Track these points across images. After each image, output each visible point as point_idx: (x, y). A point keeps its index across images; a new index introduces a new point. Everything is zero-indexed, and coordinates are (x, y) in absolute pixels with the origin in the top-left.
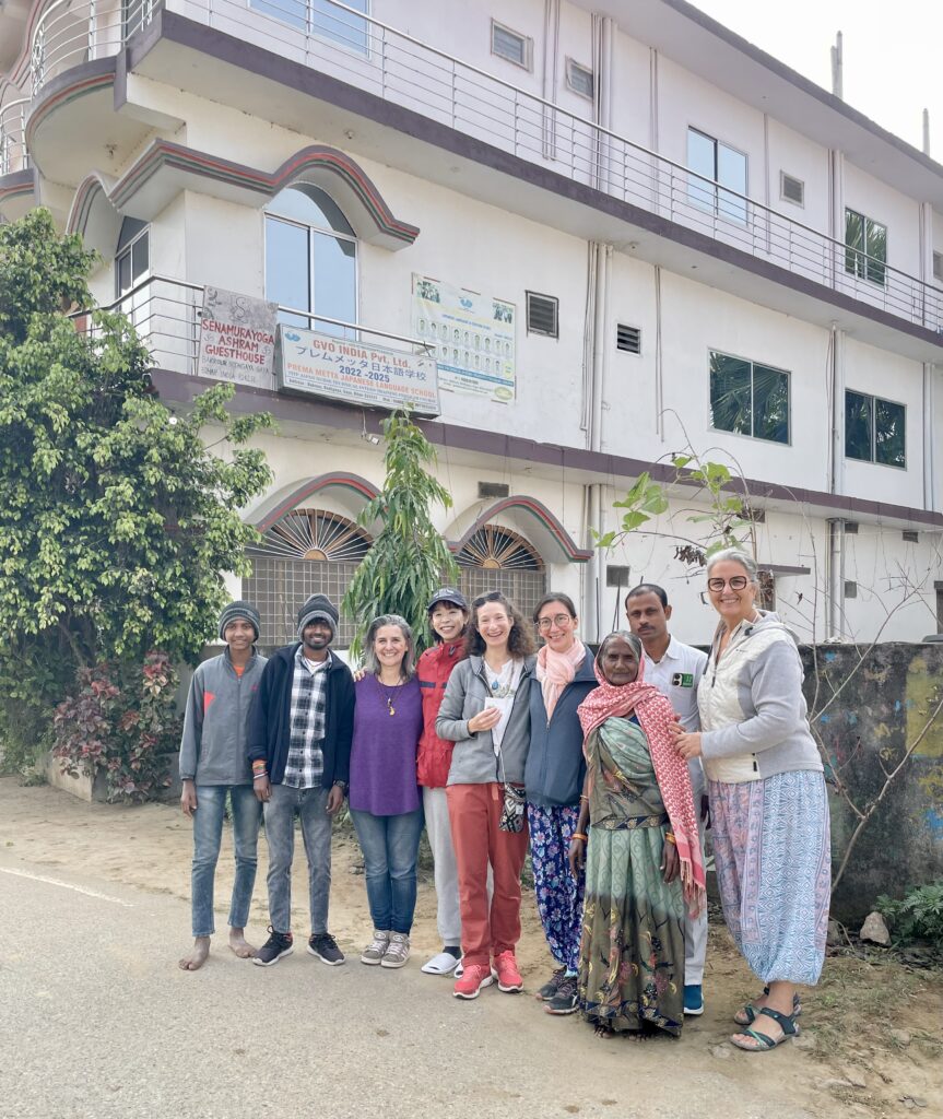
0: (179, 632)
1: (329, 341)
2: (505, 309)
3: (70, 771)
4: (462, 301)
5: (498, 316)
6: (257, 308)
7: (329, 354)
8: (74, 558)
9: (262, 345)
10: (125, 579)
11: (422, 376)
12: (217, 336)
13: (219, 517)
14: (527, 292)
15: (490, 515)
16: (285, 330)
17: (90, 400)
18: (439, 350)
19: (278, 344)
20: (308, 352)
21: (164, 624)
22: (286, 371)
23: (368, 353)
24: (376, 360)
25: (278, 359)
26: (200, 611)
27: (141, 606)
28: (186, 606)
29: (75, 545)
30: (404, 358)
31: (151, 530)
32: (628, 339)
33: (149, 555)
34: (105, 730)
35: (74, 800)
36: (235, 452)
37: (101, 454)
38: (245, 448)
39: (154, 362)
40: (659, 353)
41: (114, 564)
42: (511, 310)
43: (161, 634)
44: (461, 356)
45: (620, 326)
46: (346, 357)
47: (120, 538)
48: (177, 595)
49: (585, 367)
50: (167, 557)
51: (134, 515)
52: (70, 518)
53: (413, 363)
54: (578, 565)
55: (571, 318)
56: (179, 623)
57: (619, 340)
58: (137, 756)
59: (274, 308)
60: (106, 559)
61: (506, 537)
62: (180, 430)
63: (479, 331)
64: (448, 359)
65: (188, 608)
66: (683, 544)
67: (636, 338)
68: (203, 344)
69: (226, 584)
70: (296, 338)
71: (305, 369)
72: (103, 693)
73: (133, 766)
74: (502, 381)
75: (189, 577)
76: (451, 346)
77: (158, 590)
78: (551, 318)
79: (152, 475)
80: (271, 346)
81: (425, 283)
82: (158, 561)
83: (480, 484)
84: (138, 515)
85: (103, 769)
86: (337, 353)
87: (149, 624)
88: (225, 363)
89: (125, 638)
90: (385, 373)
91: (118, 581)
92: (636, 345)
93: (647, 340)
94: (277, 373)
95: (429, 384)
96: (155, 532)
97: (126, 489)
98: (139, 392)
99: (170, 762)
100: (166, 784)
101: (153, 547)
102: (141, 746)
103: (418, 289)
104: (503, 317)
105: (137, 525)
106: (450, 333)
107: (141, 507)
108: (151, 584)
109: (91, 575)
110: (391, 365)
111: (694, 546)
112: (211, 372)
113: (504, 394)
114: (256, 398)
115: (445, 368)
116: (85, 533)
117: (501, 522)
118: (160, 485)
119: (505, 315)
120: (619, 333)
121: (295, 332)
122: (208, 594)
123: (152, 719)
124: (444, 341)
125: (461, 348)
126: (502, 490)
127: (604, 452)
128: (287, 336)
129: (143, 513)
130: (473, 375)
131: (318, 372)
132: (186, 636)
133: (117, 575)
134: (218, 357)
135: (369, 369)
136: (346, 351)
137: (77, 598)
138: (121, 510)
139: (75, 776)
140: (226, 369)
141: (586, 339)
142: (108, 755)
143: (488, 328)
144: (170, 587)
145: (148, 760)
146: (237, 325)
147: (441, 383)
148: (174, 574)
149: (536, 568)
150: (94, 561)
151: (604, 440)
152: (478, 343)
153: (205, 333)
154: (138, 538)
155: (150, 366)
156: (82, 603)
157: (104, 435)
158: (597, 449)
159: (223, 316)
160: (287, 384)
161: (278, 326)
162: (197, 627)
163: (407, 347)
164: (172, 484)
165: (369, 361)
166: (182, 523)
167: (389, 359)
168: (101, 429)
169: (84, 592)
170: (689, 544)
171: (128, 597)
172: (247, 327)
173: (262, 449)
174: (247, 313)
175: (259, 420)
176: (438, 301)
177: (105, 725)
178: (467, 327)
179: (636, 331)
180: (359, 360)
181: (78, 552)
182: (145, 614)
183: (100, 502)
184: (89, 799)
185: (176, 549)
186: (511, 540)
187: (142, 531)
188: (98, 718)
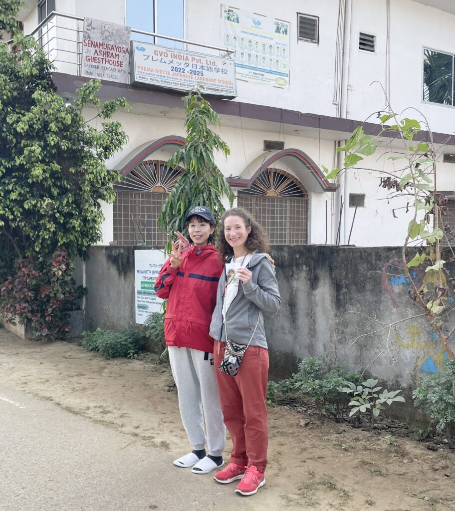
0: (72, 238)
1: (164, 50)
2: (283, 26)
3: (10, 321)
4: (254, 21)
5: (278, 30)
6: (118, 31)
7: (164, 59)
8: (8, 192)
9: (121, 55)
10: (39, 205)
11: (224, 72)
12: (92, 50)
13: (93, 166)
14: (298, 13)
15: (270, 161)
16: (135, 45)
17: (15, 93)
18: (238, 54)
19: (131, 54)
20: (150, 58)
21: (64, 233)
22: (137, 71)
23: (190, 58)
24: (195, 62)
25: (131, 64)
26: (85, 225)
27: (49, 222)
28: (75, 221)
29: (9, 184)
30: (212, 60)
31: (53, 174)
32: (367, 42)
33: (53, 190)
34: (30, 297)
35: (15, 338)
36: (103, 124)
37: (21, 128)
38: (109, 121)
39: (54, 68)
40: (388, 51)
41: (33, 196)
42: (287, 26)
43: (62, 239)
44: (253, 58)
45: (361, 34)
46: (175, 61)
47: (35, 180)
48: (70, 215)
49: (336, 62)
50: (64, 191)
51: (43, 165)
52: (5, 167)
53: (219, 64)
54: (329, 194)
55: (327, 30)
56: (73, 232)
57: (361, 44)
58: (50, 313)
59: (128, 30)
60: (28, 193)
61: (282, 176)
62: (70, 111)
63: (264, 41)
64: (244, 60)
65: (76, 223)
66: (385, 176)
67: (372, 42)
68: (85, 55)
69: (102, 208)
70: (143, 49)
71: (149, 70)
72: (28, 274)
73: (47, 319)
74: (280, 74)
75: (78, 203)
76: (246, 51)
77: (58, 212)
78: (314, 30)
79: (52, 139)
80: (127, 55)
81: (229, 11)
82: (58, 194)
83: (265, 141)
84: (46, 165)
85: (29, 321)
86: (169, 58)
87: (55, 233)
88: (98, 67)
89: (40, 241)
90: (200, 70)
91: (35, 206)
92: (372, 46)
93: (379, 43)
94: (131, 73)
95: (230, 77)
96: (56, 176)
97: (36, 148)
98: (45, 87)
99: (70, 316)
100: (67, 330)
101: (55, 185)
102: (51, 307)
103: (225, 15)
104: (281, 31)
105: (44, 171)
106: (246, 42)
107: (47, 160)
108: (54, 209)
109: (20, 203)
110: (205, 65)
111: (392, 177)
112: (90, 73)
113: (282, 82)
114: (118, 89)
115: (242, 66)
116: (14, 177)
117: (278, 166)
118: (57, 146)
119: (283, 29)
120: (361, 39)
121: (142, 45)
122: (89, 214)
123: (58, 290)
124: (241, 48)
125: (253, 53)
126: (280, 145)
127: (348, 118)
128: (137, 48)
129: (48, 164)
130: (261, 70)
131: (157, 71)
132: (78, 240)
133: (34, 202)
134: (93, 64)
135: (190, 68)
136: (175, 56)
137: (11, 217)
138: (35, 162)
139: (14, 324)
140: (99, 71)
141: (337, 44)
142: (32, 312)
143: (272, 39)
144: (66, 210)
145: (56, 316)
146: (106, 42)
147: (238, 76)
148: (68, 202)
149: (302, 196)
150: (20, 194)
151: (348, 110)
152: (264, 49)
153: (85, 48)
154: (45, 179)
155: (52, 70)
156: (14, 220)
157: (24, 115)
158: (344, 117)
159: (96, 37)
160: (137, 79)
161: (131, 42)
162: (84, 234)
163: (217, 53)
164: (64, 145)
165: (190, 62)
166: (72, 170)
167: (203, 60)
168: (23, 112)
169: (15, 214)
170: (389, 176)
171: (42, 217)
172: (111, 43)
173: (119, 122)
174: (111, 34)
175: (118, 103)
176: (238, 22)
177: (30, 294)
178: (257, 39)
179: (373, 37)
180: (183, 62)
181: (11, 188)
182: (52, 227)
183: (21, 158)
184: (24, 338)
185: (69, 187)
186: (286, 178)
187: (48, 175)
188: (26, 290)
